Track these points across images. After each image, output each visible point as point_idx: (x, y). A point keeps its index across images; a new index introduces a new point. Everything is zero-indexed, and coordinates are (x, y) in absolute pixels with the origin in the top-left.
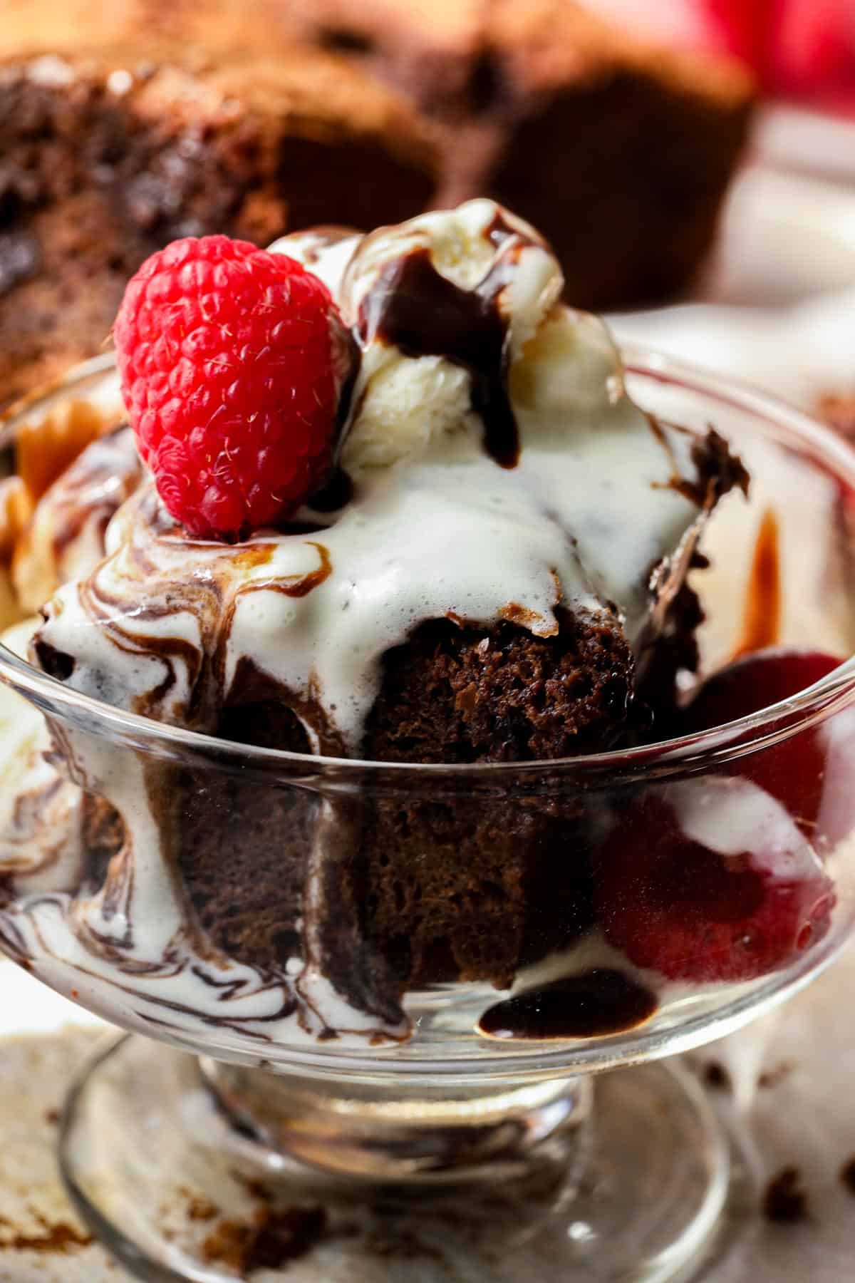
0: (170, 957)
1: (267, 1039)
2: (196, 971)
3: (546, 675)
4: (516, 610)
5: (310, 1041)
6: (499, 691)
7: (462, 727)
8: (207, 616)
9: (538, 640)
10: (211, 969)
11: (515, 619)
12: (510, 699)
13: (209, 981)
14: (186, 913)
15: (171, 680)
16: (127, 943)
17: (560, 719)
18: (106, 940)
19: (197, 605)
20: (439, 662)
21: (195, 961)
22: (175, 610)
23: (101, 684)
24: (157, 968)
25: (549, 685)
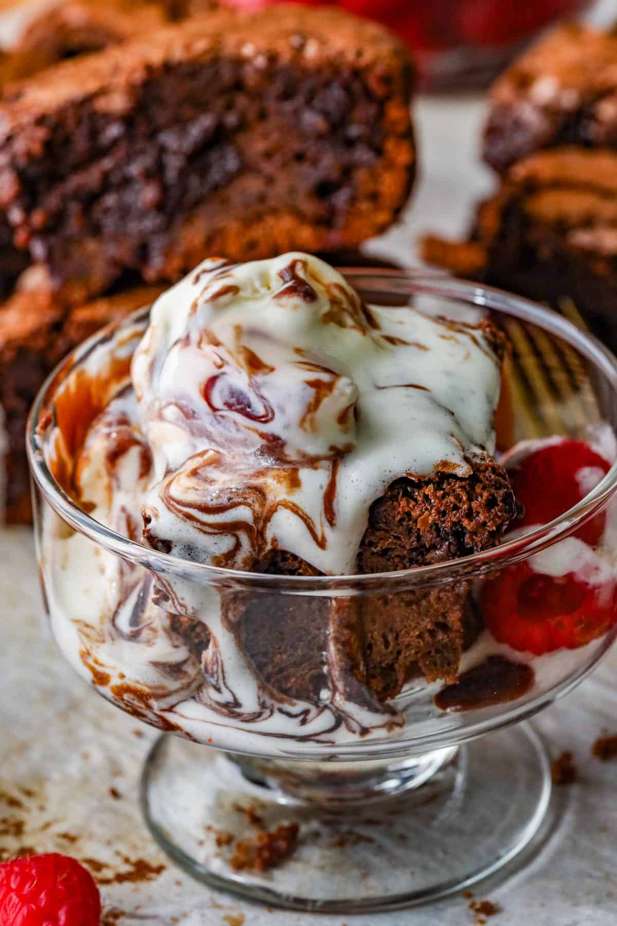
0: (263, 705)
1: (332, 743)
2: (281, 711)
3: (470, 499)
4: (445, 464)
5: (356, 738)
6: (444, 514)
7: (419, 538)
8: (257, 507)
9: (462, 479)
10: (287, 707)
11: (446, 470)
12: (453, 517)
13: (289, 715)
14: (257, 677)
15: (238, 546)
16: (237, 704)
17: (484, 524)
18: (226, 705)
19: (249, 501)
20: (403, 503)
21: (277, 705)
22: (234, 505)
23: (191, 552)
24: (260, 715)
25: (474, 504)
